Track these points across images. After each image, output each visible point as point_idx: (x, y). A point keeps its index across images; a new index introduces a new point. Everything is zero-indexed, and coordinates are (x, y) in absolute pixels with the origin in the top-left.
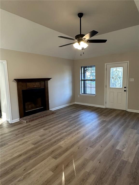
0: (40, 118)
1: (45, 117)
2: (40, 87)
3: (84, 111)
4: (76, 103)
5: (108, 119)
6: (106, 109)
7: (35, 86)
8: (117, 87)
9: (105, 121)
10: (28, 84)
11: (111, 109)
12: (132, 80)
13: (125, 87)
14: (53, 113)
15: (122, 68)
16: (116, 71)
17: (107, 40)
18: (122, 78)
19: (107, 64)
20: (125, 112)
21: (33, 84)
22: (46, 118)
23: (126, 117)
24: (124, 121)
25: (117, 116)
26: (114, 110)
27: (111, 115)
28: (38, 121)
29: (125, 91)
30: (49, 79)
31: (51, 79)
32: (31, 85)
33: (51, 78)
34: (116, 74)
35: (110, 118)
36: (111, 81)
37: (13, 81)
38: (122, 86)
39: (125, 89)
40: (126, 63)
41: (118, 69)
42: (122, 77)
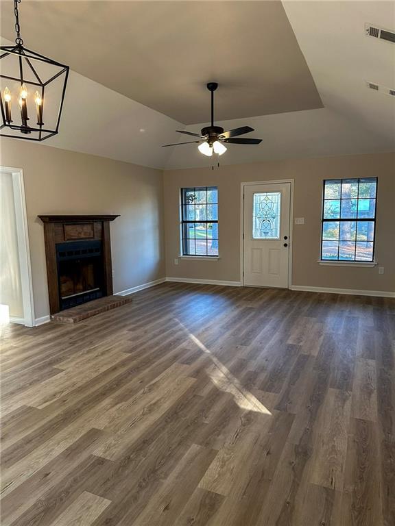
0: (101, 311)
1: (112, 310)
2: (92, 238)
3: (197, 295)
4: (168, 279)
5: (256, 305)
6: (245, 288)
7: (82, 236)
8: (267, 238)
9: (252, 308)
10: (69, 229)
11: (256, 288)
12: (301, 221)
13: (286, 238)
14: (127, 301)
15: (279, 194)
16: (265, 201)
17: (261, 140)
18: (279, 217)
19: (246, 183)
20: (286, 292)
21: (79, 228)
22: (115, 311)
23: (291, 299)
24: (289, 306)
25: (273, 298)
26: (264, 290)
27: (261, 299)
28: (100, 318)
29: (286, 245)
30: (113, 218)
31: (117, 218)
32: (73, 231)
33: (117, 216)
34: (266, 208)
35: (261, 303)
36: (254, 223)
37: (35, 222)
38: (278, 236)
39: (286, 242)
40: (288, 184)
41: (269, 197)
42: (279, 214)
